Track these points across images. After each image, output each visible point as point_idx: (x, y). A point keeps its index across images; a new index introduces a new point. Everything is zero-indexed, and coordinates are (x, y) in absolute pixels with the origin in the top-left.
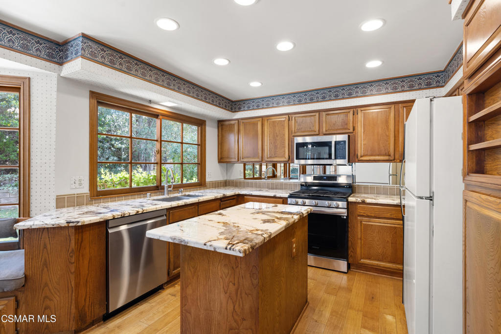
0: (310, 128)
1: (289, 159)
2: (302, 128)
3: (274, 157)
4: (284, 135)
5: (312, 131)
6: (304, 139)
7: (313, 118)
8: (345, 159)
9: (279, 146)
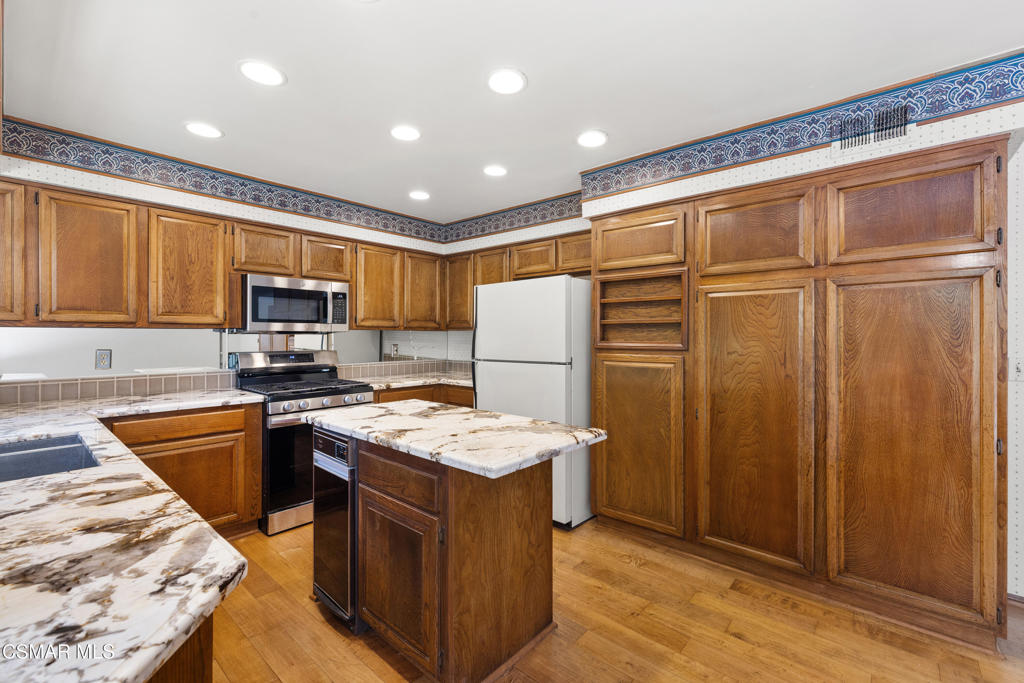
0: (277, 260)
1: (225, 320)
2: (259, 258)
3: (179, 314)
4: (212, 263)
5: (281, 266)
6: (272, 281)
7: (282, 241)
8: (345, 323)
9: (196, 288)
